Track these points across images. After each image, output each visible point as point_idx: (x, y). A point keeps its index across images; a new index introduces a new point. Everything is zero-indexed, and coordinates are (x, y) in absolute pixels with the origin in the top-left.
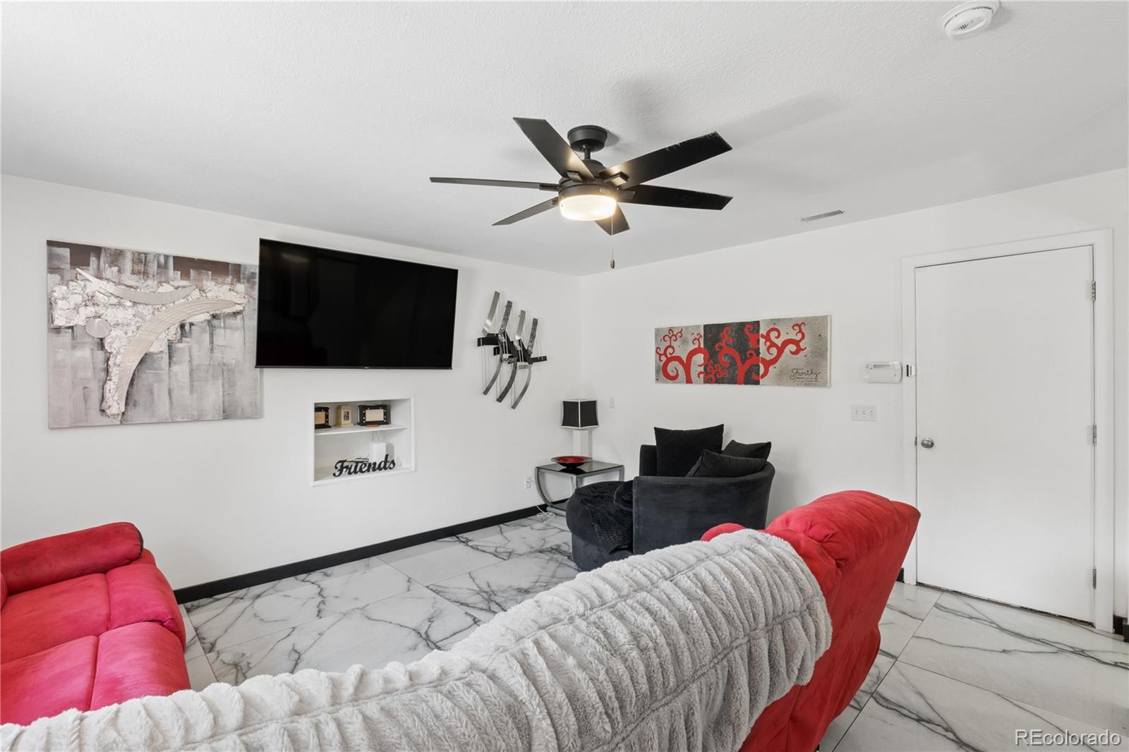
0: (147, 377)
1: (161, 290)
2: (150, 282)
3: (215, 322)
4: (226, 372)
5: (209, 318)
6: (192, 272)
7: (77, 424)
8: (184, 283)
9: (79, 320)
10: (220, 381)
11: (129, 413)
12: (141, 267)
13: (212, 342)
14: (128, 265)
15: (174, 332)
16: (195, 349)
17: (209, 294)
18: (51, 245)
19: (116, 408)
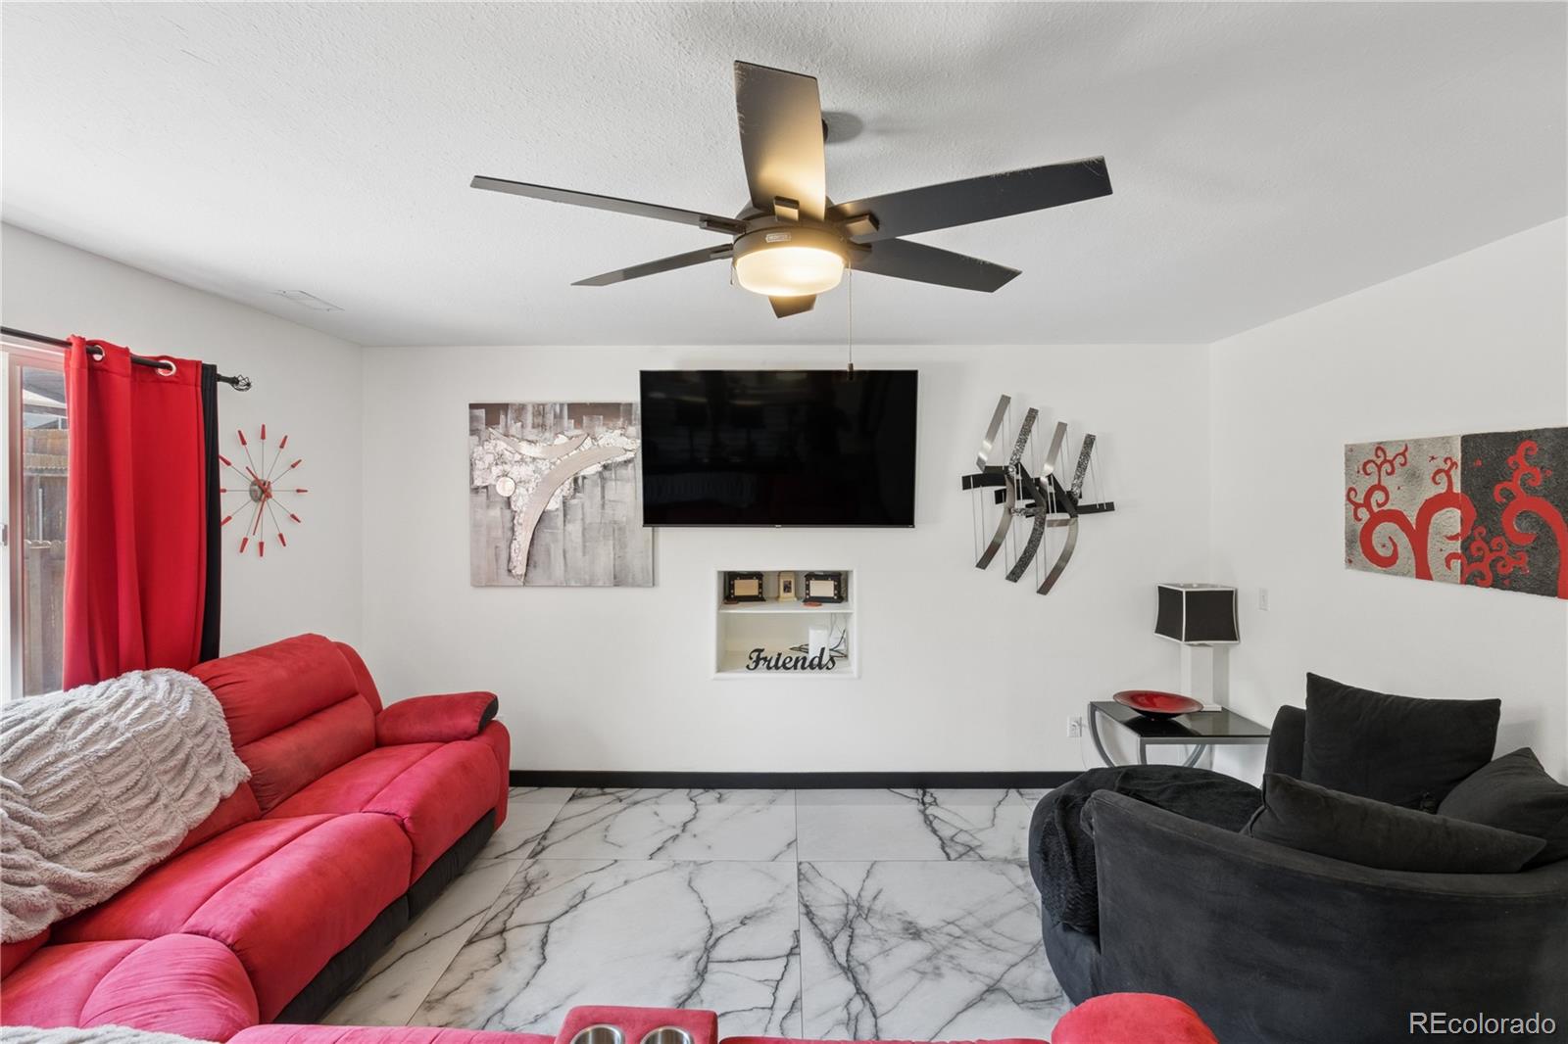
0: (545, 537)
1: (556, 442)
2: (547, 435)
3: (607, 474)
4: (617, 530)
5: (601, 469)
6: (585, 419)
7: (491, 583)
8: (578, 432)
9: (490, 481)
10: (611, 542)
11: (530, 575)
12: (540, 420)
13: (603, 497)
14: (529, 418)
15: (567, 488)
16: (587, 504)
17: (601, 442)
18: (473, 406)
19: (520, 569)
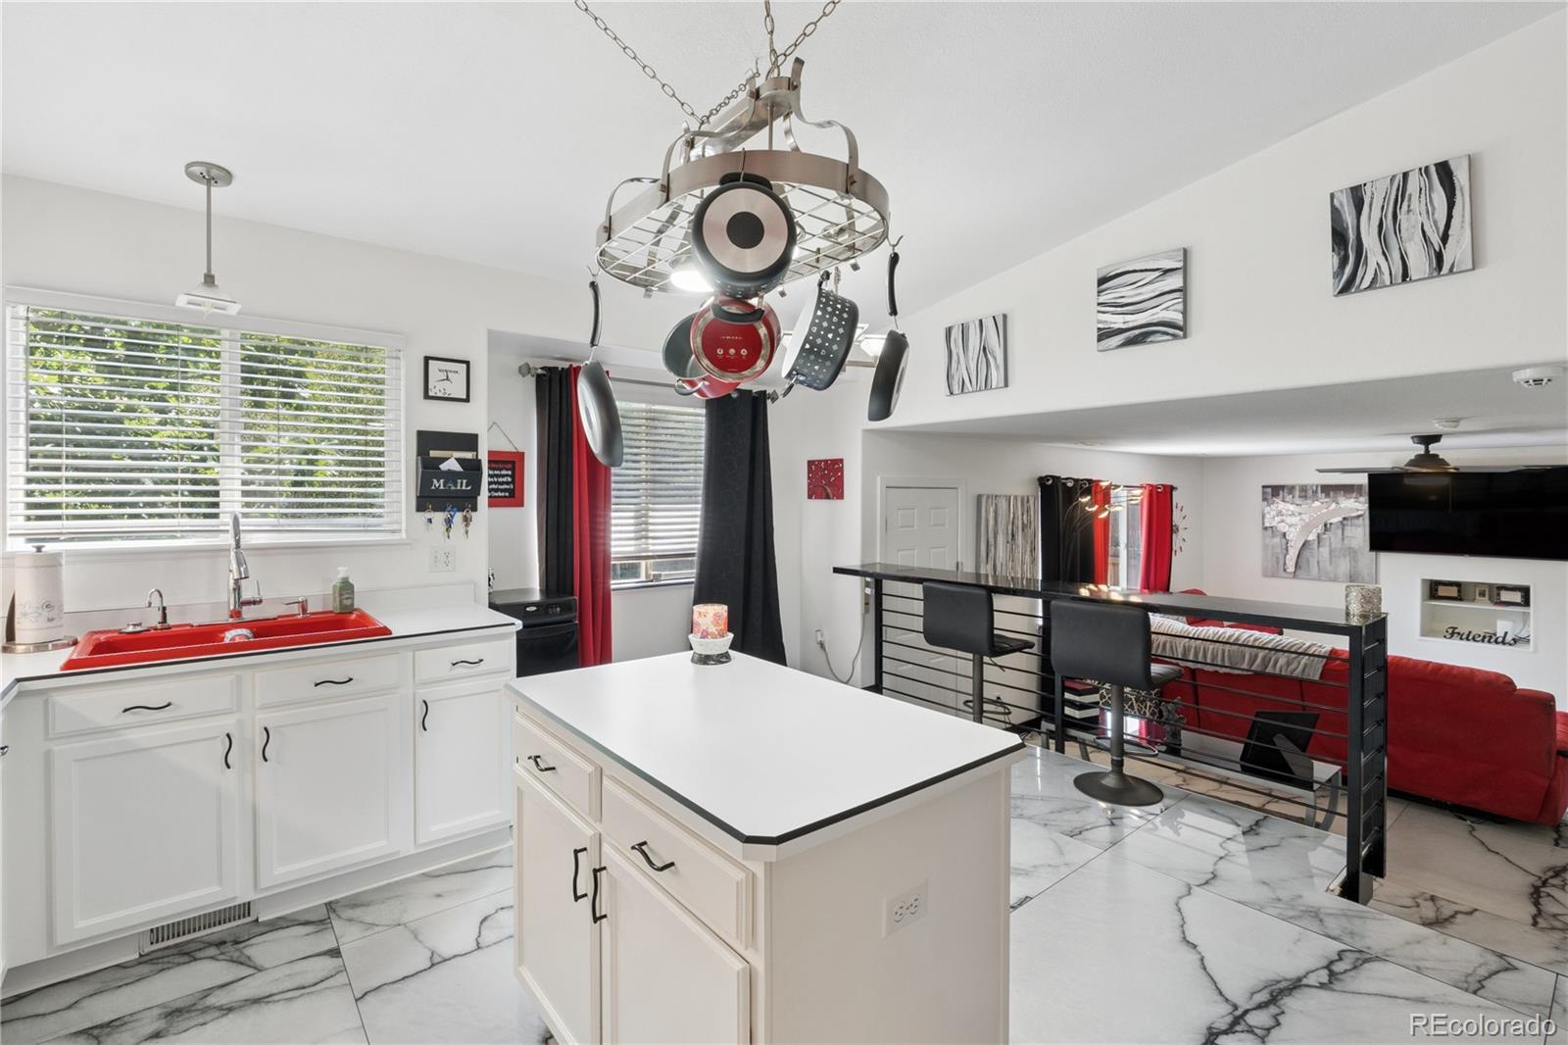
0: (1306, 553)
1: (1313, 505)
2: (1308, 501)
3: (1345, 522)
4: (1352, 553)
5: (1342, 520)
6: (1332, 494)
7: (1274, 576)
8: (1327, 500)
9: (1274, 524)
10: (1348, 558)
11: (1297, 573)
12: (1303, 494)
13: (1343, 534)
14: (1297, 493)
15: (1320, 529)
16: (1333, 538)
17: (1342, 506)
18: (1264, 487)
19: (1291, 569)
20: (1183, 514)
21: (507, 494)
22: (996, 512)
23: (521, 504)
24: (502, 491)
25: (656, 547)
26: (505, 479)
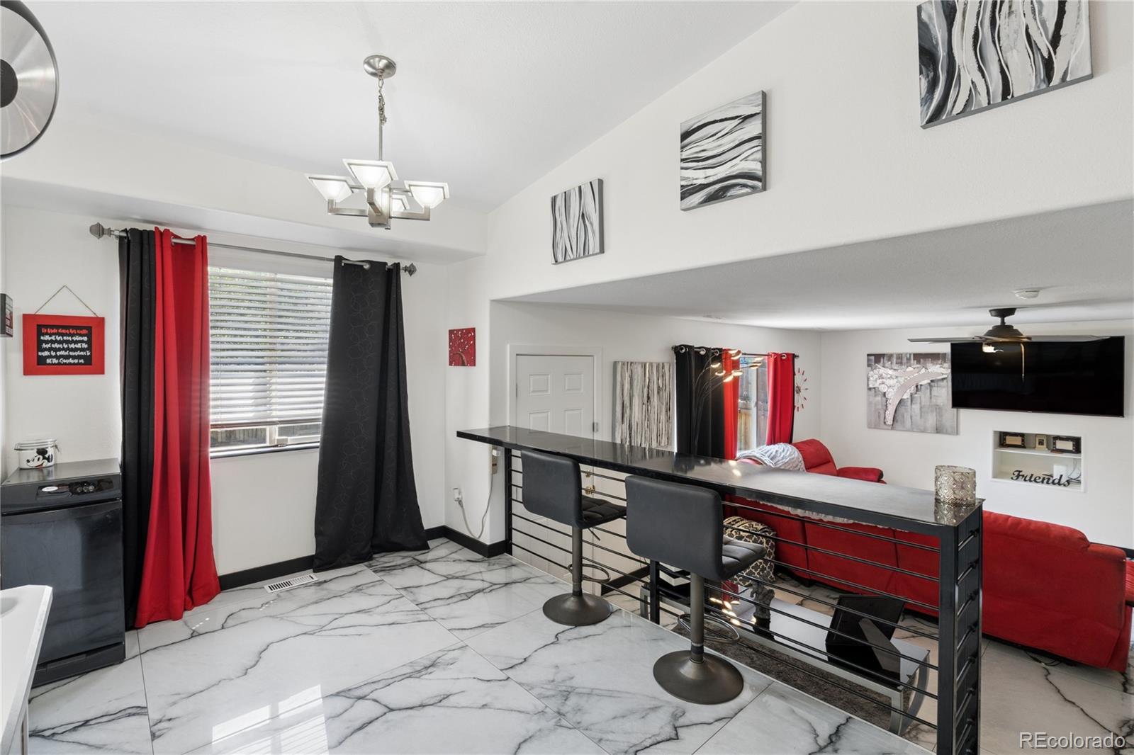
0: (902, 410)
1: (908, 370)
2: (903, 367)
3: (932, 384)
4: (938, 409)
5: (929, 382)
6: (922, 360)
7: (876, 427)
8: (918, 366)
9: (876, 385)
10: (934, 414)
11: (895, 425)
12: (900, 361)
13: (931, 394)
14: (895, 360)
15: (913, 389)
16: (923, 397)
17: (930, 370)
18: (868, 355)
19: (890, 422)
20: (805, 377)
21: (82, 361)
22: (631, 377)
23: (101, 371)
24: (74, 357)
25: (278, 413)
26: (79, 346)
